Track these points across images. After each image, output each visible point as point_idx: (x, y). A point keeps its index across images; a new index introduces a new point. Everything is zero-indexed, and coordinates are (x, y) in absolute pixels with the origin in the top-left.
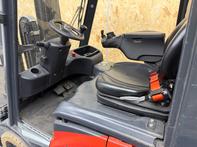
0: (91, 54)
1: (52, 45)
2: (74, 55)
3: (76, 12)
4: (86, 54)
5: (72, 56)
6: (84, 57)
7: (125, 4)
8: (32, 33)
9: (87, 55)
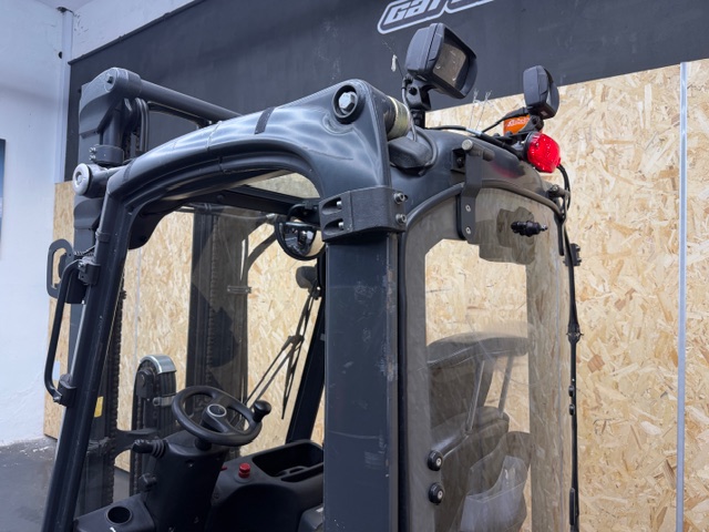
0: (306, 469)
1: (173, 449)
2: (245, 474)
3: (283, 349)
4: (288, 471)
5: (240, 475)
6: (276, 481)
7: (446, 321)
8: (156, 403)
9: (291, 472)
